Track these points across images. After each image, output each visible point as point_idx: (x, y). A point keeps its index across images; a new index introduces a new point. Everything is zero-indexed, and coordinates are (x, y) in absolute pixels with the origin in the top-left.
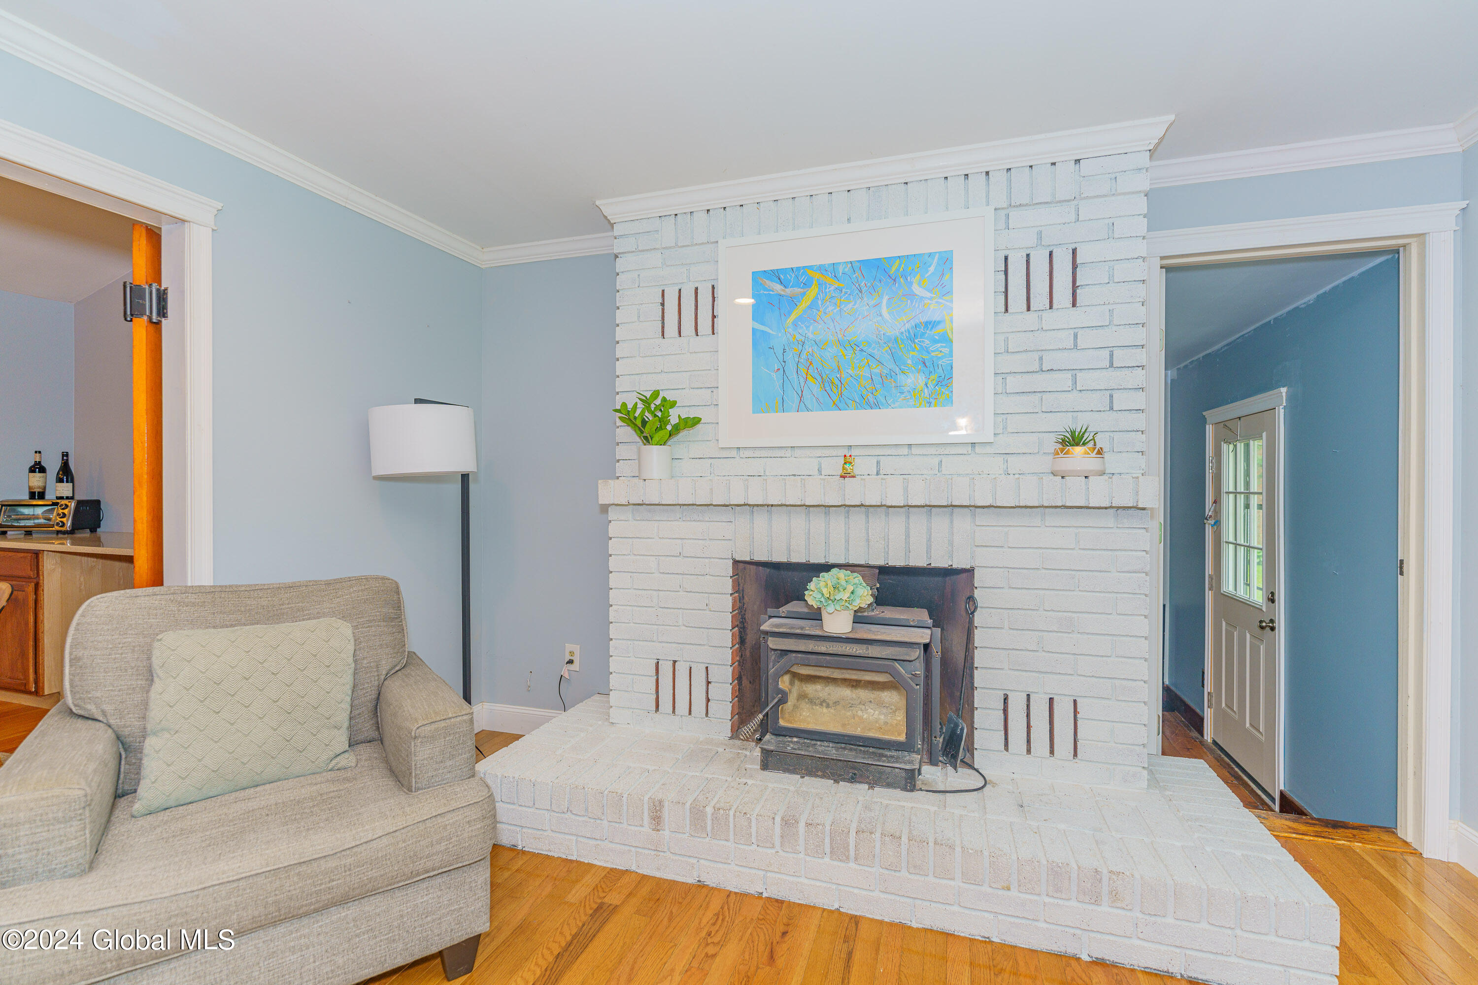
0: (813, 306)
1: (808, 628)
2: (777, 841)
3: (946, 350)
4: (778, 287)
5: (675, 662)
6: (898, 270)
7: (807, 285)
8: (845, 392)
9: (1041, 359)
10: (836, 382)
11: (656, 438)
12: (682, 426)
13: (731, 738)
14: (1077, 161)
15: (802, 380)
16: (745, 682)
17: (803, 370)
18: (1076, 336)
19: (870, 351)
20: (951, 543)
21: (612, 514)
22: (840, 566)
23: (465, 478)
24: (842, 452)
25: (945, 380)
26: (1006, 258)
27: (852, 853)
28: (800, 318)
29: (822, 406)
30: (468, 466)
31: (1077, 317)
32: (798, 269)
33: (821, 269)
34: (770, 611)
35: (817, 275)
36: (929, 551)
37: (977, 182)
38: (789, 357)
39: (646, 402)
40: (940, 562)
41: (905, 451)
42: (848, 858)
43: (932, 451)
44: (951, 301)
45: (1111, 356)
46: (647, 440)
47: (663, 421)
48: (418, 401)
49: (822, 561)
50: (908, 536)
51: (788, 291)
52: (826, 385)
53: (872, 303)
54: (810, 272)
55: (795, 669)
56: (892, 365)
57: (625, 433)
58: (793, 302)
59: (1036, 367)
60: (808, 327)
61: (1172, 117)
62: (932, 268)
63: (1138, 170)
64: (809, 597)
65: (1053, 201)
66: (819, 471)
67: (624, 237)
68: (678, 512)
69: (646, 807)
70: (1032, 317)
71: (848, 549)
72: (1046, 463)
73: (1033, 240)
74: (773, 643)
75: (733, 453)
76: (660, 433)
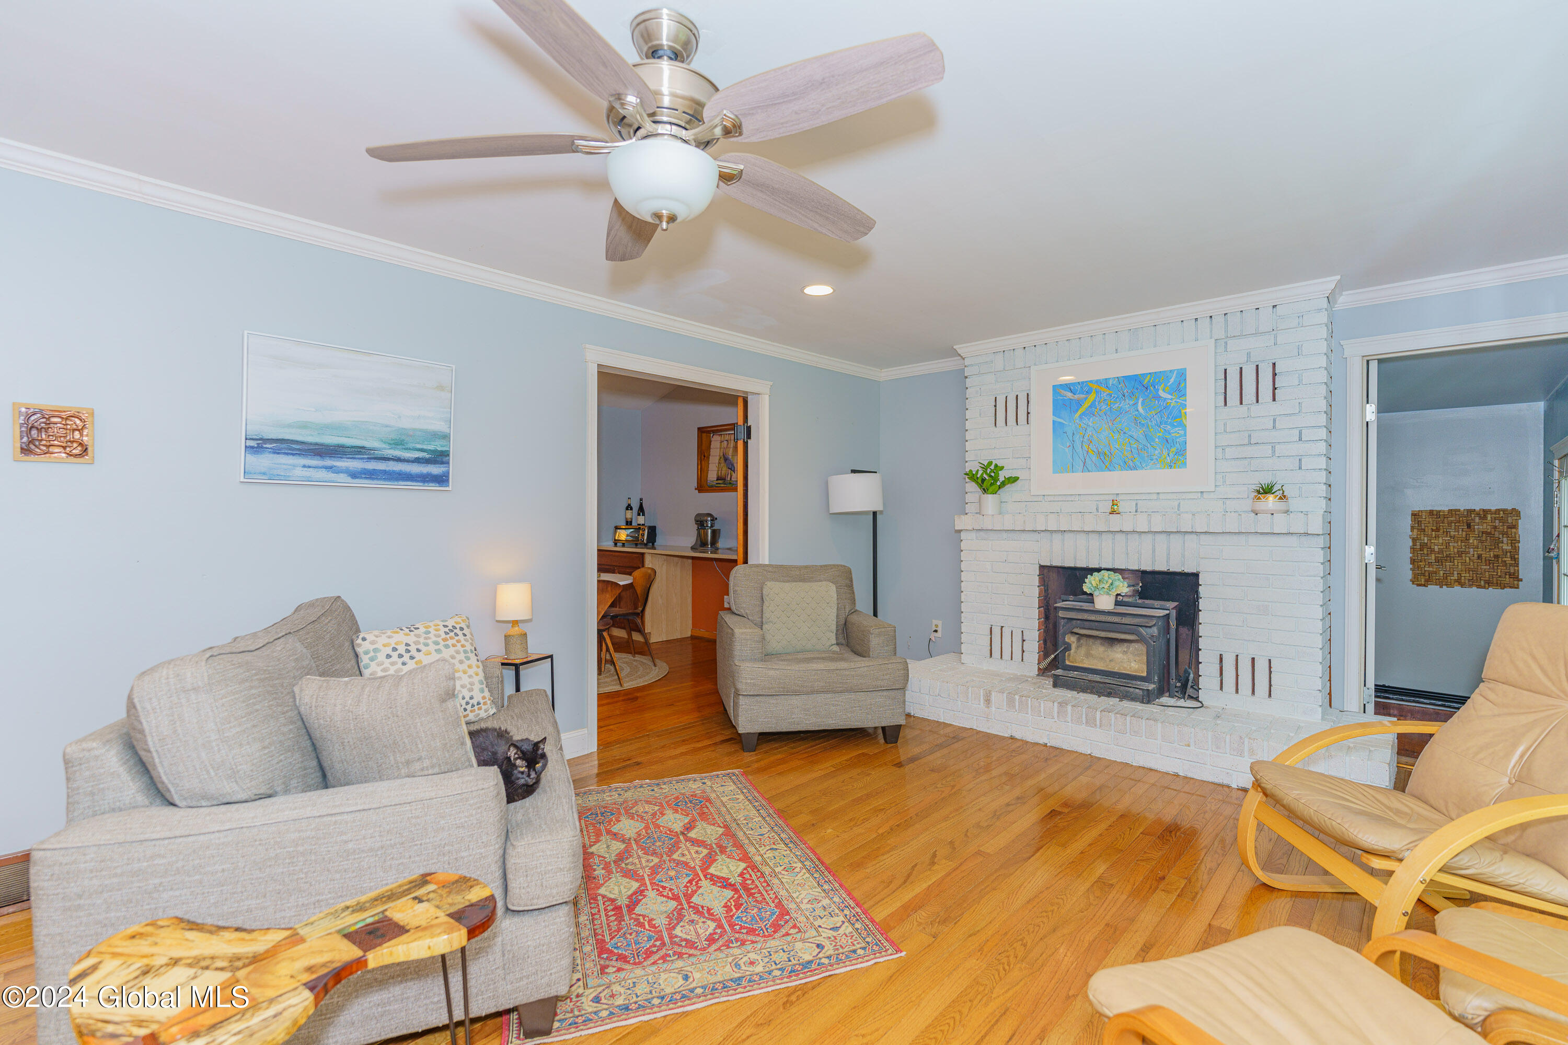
0: (1092, 405)
1: (1086, 606)
2: (1055, 715)
3: (1182, 432)
4: (1069, 395)
5: (1002, 627)
6: (1149, 381)
7: (1088, 392)
8: (1113, 460)
9: (1250, 436)
10: (1107, 453)
11: (990, 490)
12: (1007, 482)
13: (1036, 675)
14: (1274, 306)
15: (1085, 453)
16: (1049, 644)
17: (1086, 446)
18: (1274, 421)
19: (1130, 433)
20: (1186, 556)
21: (963, 536)
22: (1108, 570)
23: (875, 514)
24: (1112, 498)
25: (1182, 452)
26: (1226, 370)
27: (1098, 723)
28: (1083, 414)
29: (1099, 469)
30: (878, 507)
31: (1275, 408)
32: (1083, 383)
33: (1098, 382)
34: (1063, 597)
35: (1095, 386)
36: (1168, 561)
37: (1204, 323)
38: (1077, 438)
39: (985, 468)
40: (1175, 568)
41: (1155, 496)
42: (1096, 725)
43: (1174, 497)
44: (1186, 401)
45: (1300, 433)
46: (985, 491)
47: (995, 479)
48: (854, 471)
49: (1097, 566)
50: (1154, 551)
51: (1076, 397)
52: (1101, 455)
53: (1132, 403)
54: (1091, 385)
55: (1076, 630)
56: (1144, 442)
57: (972, 487)
58: (1079, 404)
59: (1246, 442)
60: (1089, 419)
61: (1338, 277)
62: (1172, 380)
63: (1320, 310)
64: (1086, 588)
65: (1257, 334)
66: (1097, 510)
67: (972, 365)
68: (1005, 535)
69: (982, 694)
70: (1243, 409)
71: (1113, 559)
72: (1247, 504)
73: (1244, 359)
74: (1061, 614)
75: (1041, 498)
76: (993, 487)
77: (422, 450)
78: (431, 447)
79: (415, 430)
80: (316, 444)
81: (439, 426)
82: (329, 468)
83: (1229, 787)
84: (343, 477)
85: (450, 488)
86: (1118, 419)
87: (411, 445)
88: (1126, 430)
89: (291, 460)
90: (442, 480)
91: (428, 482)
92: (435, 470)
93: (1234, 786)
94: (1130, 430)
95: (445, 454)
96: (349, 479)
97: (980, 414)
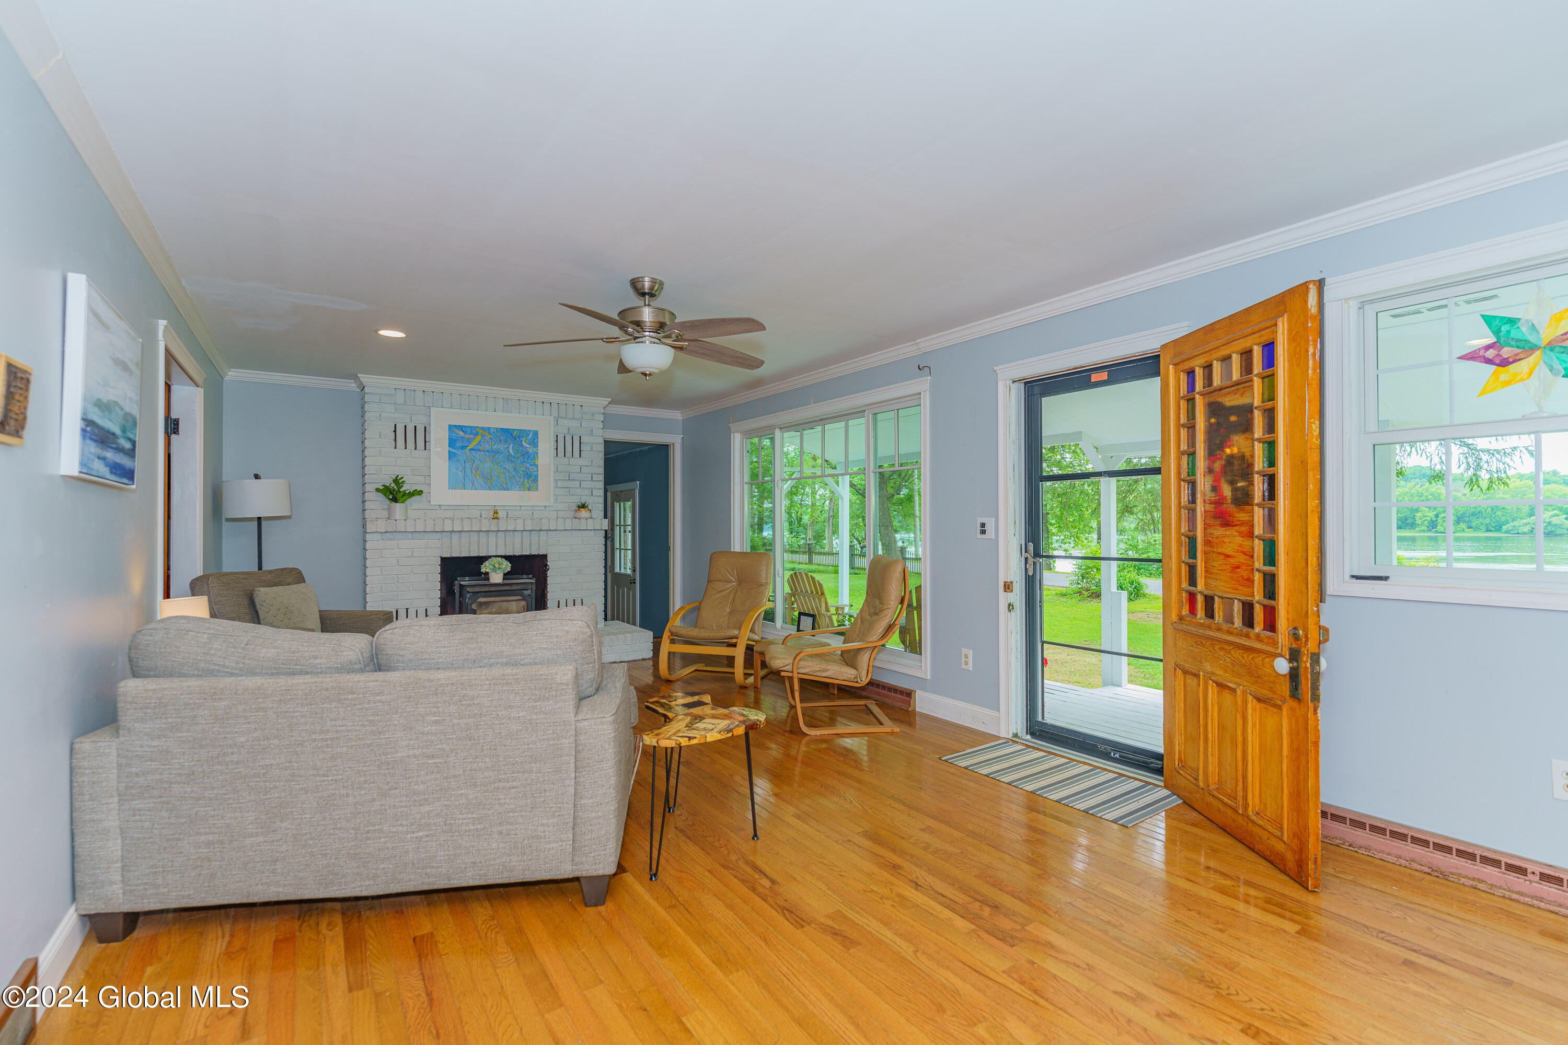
0: (479, 444)
1: (486, 582)
3: (535, 469)
4: (462, 433)
5: (407, 609)
6: (516, 434)
7: (476, 434)
8: (493, 483)
9: (569, 475)
10: (489, 478)
11: (401, 500)
12: (413, 494)
14: (581, 406)
15: (474, 476)
17: (474, 471)
18: (580, 468)
19: (504, 466)
20: (539, 545)
21: (368, 537)
22: (494, 556)
23: (259, 519)
24: (492, 508)
25: (536, 480)
26: (557, 436)
28: (472, 449)
29: (483, 488)
30: (264, 514)
31: (581, 462)
32: (472, 427)
33: (482, 429)
34: (461, 578)
35: (481, 431)
36: (530, 548)
37: (547, 406)
38: (467, 465)
39: (395, 481)
40: (533, 552)
41: (518, 508)
43: (529, 508)
44: (537, 450)
45: (592, 476)
46: (395, 500)
48: (255, 477)
49: (486, 555)
50: (523, 542)
51: (467, 436)
52: (485, 479)
53: (505, 446)
54: (478, 430)
55: (480, 600)
56: (513, 473)
57: (378, 497)
58: (469, 441)
59: (568, 478)
60: (476, 453)
61: (609, 399)
62: (530, 436)
63: (600, 413)
64: (483, 570)
65: (574, 418)
66: (481, 517)
67: (372, 394)
68: (410, 535)
70: (566, 460)
71: (500, 549)
72: (572, 514)
73: (566, 431)
74: (468, 589)
75: (438, 507)
76: (404, 498)
80: (102, 429)
86: (496, 456)
88: (502, 464)
94: (504, 464)
97: (380, 436)
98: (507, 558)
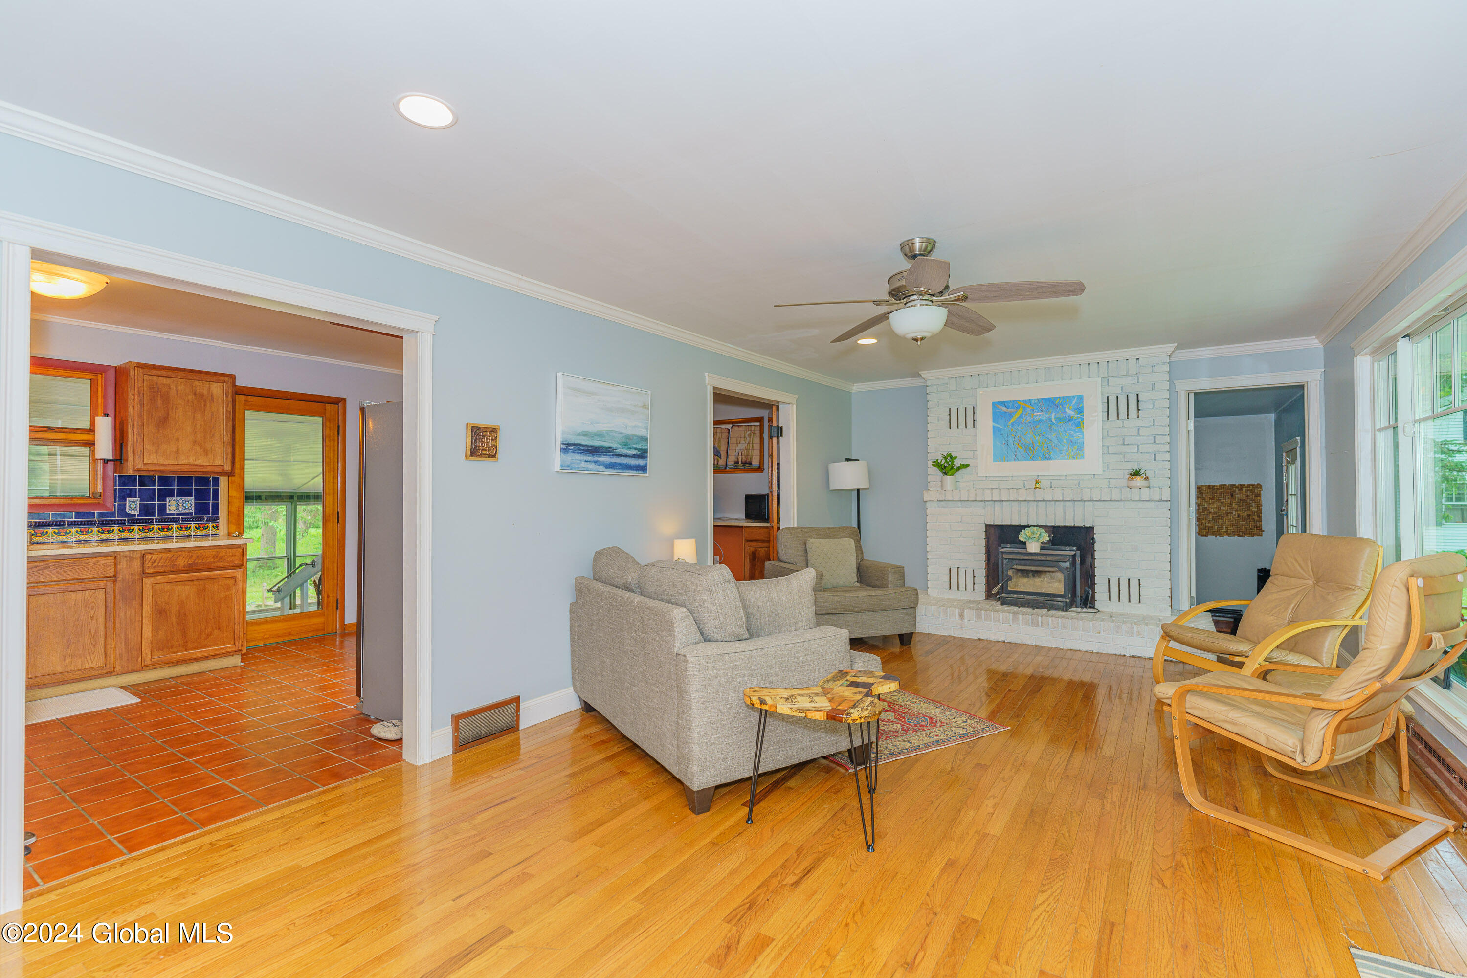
0: (1021, 416)
1: (1022, 551)
2: (1011, 621)
3: (1081, 436)
4: (1004, 409)
5: (958, 568)
6: (1059, 402)
7: (1018, 408)
8: (1035, 453)
9: (1124, 439)
10: (1031, 448)
11: (950, 473)
12: (961, 467)
13: (985, 600)
14: (1138, 359)
15: (1016, 448)
16: (990, 579)
17: (1016, 443)
18: (1139, 430)
19: (1047, 436)
20: (1085, 516)
21: (928, 504)
22: (1034, 526)
23: (858, 490)
24: (1035, 478)
25: (1081, 448)
26: (1108, 397)
27: (1040, 624)
28: (1014, 422)
29: (1025, 459)
30: (862, 484)
31: (1139, 423)
32: (1014, 401)
33: (1024, 401)
34: (1002, 545)
35: (1022, 404)
36: (1075, 519)
37: (1094, 367)
38: (1010, 438)
39: (945, 458)
40: (1079, 523)
41: (1064, 478)
42: (1038, 625)
43: (1077, 477)
44: (1083, 416)
45: (1154, 438)
46: (945, 473)
47: (952, 466)
48: (848, 460)
49: (1026, 524)
50: (1064, 513)
51: (1009, 410)
52: (1027, 450)
53: (1047, 416)
54: (1019, 403)
55: (1015, 567)
56: (1057, 442)
57: (934, 471)
58: (1011, 415)
59: (1121, 442)
60: (1018, 426)
61: (1176, 344)
62: (1074, 402)
63: (1165, 363)
64: (1021, 538)
65: (1128, 375)
66: (1025, 486)
67: (931, 386)
68: (959, 504)
69: (957, 612)
70: (1119, 422)
71: (1037, 519)
72: (1124, 482)
73: (1119, 390)
74: (1005, 556)
75: (985, 479)
76: (952, 471)
77: (636, 449)
78: (640, 447)
79: (633, 435)
80: (591, 446)
81: (642, 432)
82: (596, 462)
83: (1124, 656)
84: (602, 468)
85: (647, 475)
86: (1038, 426)
87: (631, 446)
88: (1044, 433)
89: (578, 457)
90: (643, 469)
91: (639, 470)
92: (641, 462)
93: (1128, 655)
94: (1046, 434)
95: (645, 451)
96: (604, 469)
97: (938, 420)
98: (1046, 527)
